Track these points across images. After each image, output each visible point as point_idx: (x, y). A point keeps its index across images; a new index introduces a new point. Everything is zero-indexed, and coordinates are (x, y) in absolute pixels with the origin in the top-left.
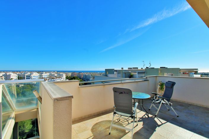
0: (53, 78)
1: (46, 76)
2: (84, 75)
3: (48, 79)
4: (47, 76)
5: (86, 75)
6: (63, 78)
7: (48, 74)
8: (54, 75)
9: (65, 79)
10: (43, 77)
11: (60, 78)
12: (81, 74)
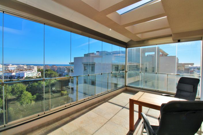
0: (21, 70)
1: (12, 69)
2: (58, 68)
3: (15, 71)
4: (14, 69)
5: (60, 68)
6: (34, 70)
7: (16, 66)
8: (23, 67)
9: (37, 71)
10: (10, 69)
11: (31, 71)
12: (55, 66)
